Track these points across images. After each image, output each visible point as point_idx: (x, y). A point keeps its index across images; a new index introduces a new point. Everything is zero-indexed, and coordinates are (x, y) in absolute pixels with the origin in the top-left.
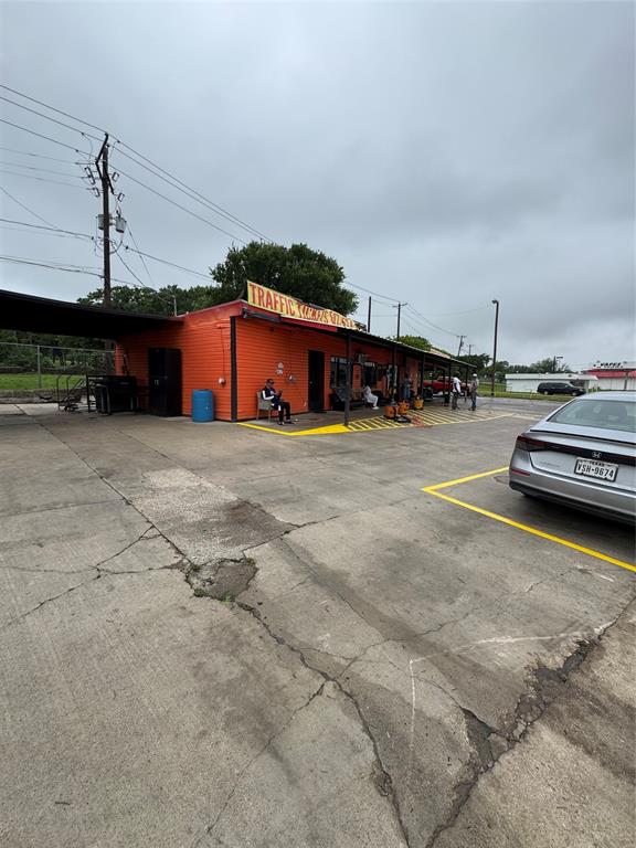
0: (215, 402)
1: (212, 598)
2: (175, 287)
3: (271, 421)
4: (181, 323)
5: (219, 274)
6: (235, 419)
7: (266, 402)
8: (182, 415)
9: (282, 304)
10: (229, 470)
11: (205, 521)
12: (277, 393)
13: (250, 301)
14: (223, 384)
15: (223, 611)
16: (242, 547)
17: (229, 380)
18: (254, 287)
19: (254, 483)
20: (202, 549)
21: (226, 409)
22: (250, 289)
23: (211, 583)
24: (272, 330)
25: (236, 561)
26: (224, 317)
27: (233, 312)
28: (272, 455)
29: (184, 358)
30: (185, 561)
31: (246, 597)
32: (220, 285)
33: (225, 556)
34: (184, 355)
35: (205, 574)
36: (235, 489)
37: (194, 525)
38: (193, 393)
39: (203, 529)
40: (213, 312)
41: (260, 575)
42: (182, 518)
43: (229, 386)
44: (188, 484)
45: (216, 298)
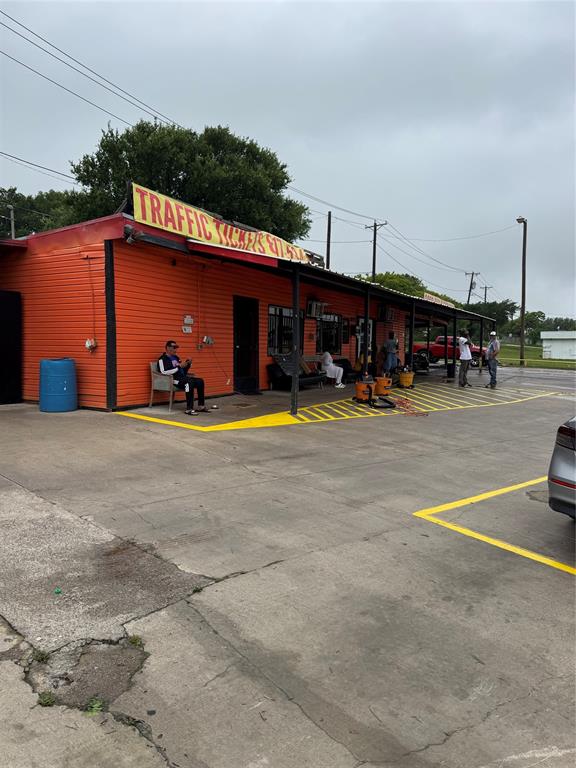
0: (78, 378)
1: (71, 706)
2: (12, 191)
3: (173, 409)
4: (22, 250)
5: (86, 172)
6: (113, 405)
7: (165, 379)
8: (22, 401)
9: (190, 222)
10: (100, 490)
11: (60, 576)
12: (183, 364)
13: (138, 216)
14: (93, 349)
15: (87, 729)
16: (121, 618)
17: (103, 344)
18: (143, 194)
19: (145, 509)
20: (53, 623)
21: (97, 388)
22: (137, 197)
23: (68, 680)
24: (174, 263)
25: (110, 642)
26: (94, 240)
27: (110, 234)
28: (176, 464)
29: (27, 307)
30: (24, 646)
31: (127, 703)
32: (88, 189)
33: (94, 634)
34: (26, 302)
35: (58, 666)
36: (110, 522)
37: (40, 583)
38: (41, 364)
39: (56, 589)
40: (78, 235)
41: (153, 665)
42: (19, 573)
43: (102, 354)
44: (31, 514)
45: (81, 210)
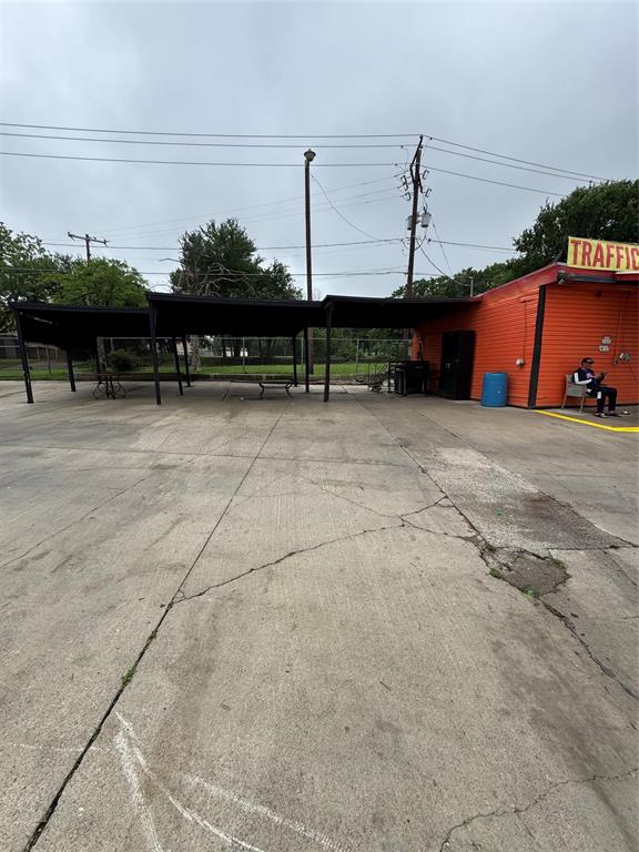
0: (509, 386)
1: (513, 585)
2: (470, 270)
3: (584, 411)
4: (478, 303)
5: (526, 243)
6: (532, 405)
8: (469, 399)
9: (619, 257)
10: (525, 459)
11: (501, 505)
12: (597, 376)
13: (570, 263)
14: (522, 365)
15: (524, 603)
16: (546, 545)
17: (530, 361)
18: (576, 244)
19: (561, 478)
20: (497, 531)
21: (522, 392)
22: (571, 248)
23: (509, 569)
24: (599, 294)
25: (539, 557)
26: (531, 288)
27: (544, 280)
28: (588, 451)
29: (479, 340)
30: (479, 537)
31: (557, 602)
32: (524, 254)
33: (525, 547)
34: (478, 337)
35: (502, 558)
36: (535, 481)
37: (487, 506)
38: (485, 375)
39: (497, 512)
40: (519, 286)
41: (573, 583)
42: (474, 496)
43: (528, 369)
44: (479, 465)
45: (516, 270)
